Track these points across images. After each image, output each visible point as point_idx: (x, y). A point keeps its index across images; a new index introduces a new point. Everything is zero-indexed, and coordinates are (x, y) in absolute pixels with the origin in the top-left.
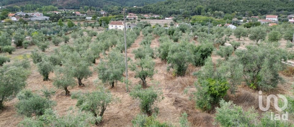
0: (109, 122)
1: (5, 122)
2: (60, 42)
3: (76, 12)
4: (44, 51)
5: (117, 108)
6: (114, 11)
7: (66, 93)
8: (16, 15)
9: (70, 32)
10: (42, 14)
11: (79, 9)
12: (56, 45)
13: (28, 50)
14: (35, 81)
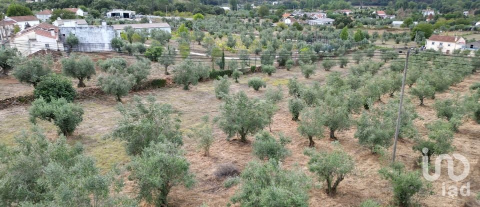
0: (345, 196)
1: (243, 156)
2: (332, 65)
3: (378, 12)
4: (307, 77)
5: (365, 184)
6: (452, 10)
7: (310, 144)
8: (292, 15)
9: (355, 48)
10: (325, 15)
11: (386, 5)
12: (326, 70)
13: (291, 73)
14: (283, 117)
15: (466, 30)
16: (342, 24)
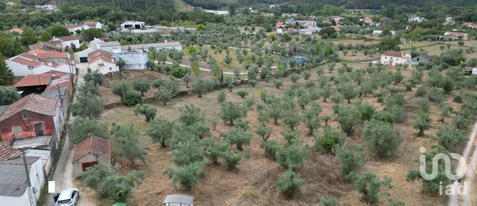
2: (298, 79)
4: (278, 88)
8: (285, 24)
9: (324, 62)
10: (316, 23)
11: (379, 8)
12: (293, 82)
13: (268, 84)
15: (434, 40)
16: (326, 34)
